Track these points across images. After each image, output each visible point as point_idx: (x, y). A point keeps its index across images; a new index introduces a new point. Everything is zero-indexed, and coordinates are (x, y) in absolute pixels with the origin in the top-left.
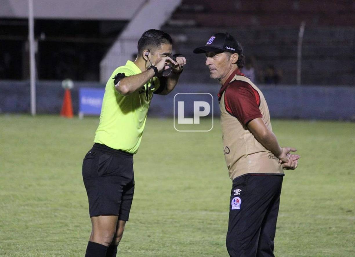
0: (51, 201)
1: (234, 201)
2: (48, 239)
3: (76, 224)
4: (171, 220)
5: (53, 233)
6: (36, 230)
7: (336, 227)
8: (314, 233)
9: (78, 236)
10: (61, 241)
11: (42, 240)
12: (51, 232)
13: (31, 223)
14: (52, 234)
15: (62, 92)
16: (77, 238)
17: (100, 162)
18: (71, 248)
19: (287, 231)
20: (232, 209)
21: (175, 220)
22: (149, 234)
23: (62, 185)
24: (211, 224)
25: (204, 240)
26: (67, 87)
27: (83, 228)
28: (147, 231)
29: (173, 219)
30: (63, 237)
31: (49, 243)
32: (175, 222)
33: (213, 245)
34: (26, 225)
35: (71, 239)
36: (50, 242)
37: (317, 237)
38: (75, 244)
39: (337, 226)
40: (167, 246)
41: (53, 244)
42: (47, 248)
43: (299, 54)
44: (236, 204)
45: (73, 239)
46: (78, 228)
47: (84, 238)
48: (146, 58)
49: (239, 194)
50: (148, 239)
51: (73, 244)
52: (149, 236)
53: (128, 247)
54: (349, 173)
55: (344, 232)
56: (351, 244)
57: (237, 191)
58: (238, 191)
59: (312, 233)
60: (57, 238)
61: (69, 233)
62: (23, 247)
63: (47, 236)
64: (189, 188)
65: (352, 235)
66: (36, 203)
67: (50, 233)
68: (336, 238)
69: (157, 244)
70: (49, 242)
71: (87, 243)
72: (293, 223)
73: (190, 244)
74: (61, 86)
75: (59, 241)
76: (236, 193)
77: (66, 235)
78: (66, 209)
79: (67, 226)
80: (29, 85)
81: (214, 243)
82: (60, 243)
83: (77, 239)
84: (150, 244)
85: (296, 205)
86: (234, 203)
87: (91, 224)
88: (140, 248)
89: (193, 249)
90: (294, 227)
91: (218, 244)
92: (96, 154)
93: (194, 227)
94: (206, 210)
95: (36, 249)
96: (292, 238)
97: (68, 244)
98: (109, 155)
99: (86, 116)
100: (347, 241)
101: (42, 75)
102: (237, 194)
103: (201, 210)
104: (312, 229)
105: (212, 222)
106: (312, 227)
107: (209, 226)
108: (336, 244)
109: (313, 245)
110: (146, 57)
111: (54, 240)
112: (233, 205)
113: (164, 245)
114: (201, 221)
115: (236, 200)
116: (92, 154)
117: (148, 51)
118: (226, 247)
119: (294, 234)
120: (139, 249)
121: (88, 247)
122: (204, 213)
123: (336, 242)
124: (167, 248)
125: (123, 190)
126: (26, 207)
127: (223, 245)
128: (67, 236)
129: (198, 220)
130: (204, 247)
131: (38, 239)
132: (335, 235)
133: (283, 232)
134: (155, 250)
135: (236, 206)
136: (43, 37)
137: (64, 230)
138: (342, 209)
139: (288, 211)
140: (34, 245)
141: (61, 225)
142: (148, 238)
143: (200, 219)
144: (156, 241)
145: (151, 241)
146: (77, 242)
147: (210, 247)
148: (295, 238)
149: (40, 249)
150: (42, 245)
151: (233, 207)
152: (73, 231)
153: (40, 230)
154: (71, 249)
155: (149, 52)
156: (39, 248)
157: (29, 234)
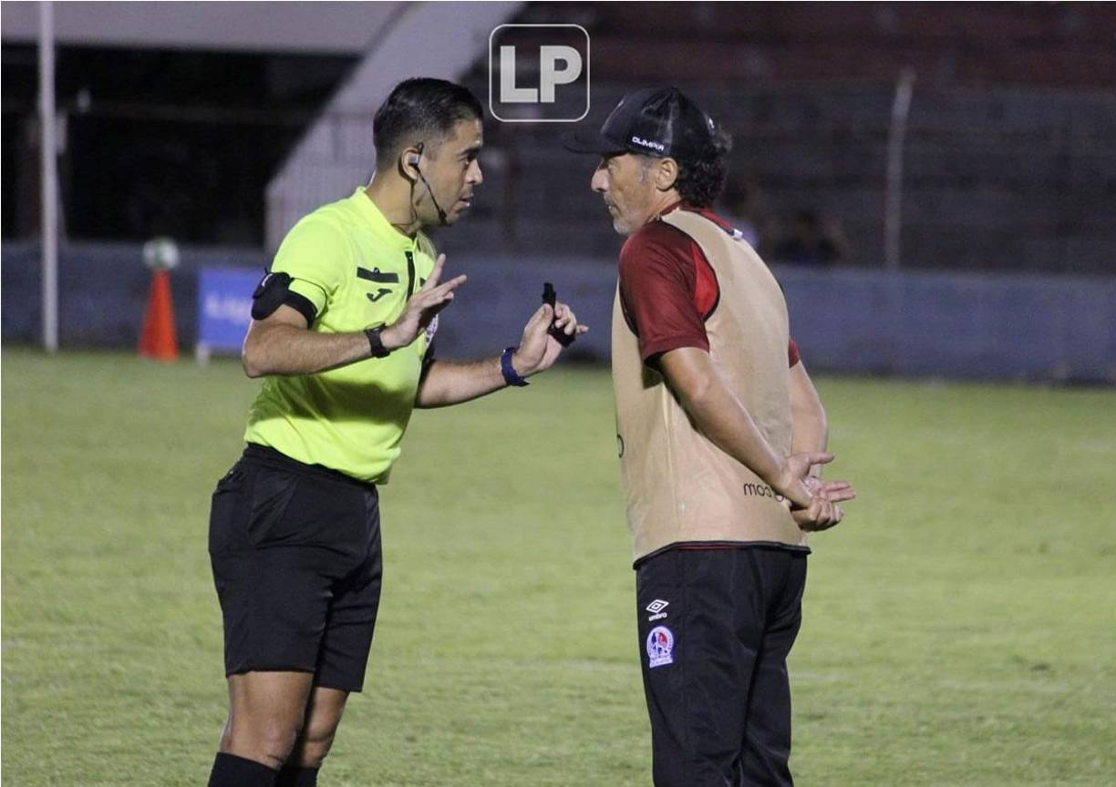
0: (100, 623)
1: (654, 639)
2: (89, 745)
3: (180, 699)
4: (482, 689)
5: (106, 727)
6: (50, 716)
7: (1000, 717)
8: (930, 735)
9: (185, 735)
10: (130, 752)
11: (69, 748)
12: (99, 722)
13: (35, 694)
14: (99, 728)
15: (143, 280)
16: (182, 743)
17: (255, 504)
18: (162, 774)
19: (846, 728)
20: (651, 665)
21: (494, 690)
22: (411, 732)
23: (137, 574)
24: (605, 702)
25: (584, 754)
26: (161, 264)
27: (202, 711)
28: (406, 724)
29: (488, 684)
30: (138, 738)
31: (92, 758)
32: (495, 695)
33: (613, 768)
34: (18, 700)
35: (161, 745)
36: (96, 754)
37: (939, 747)
38: (176, 760)
39: (1003, 712)
40: (468, 772)
41: (104, 762)
42: (86, 775)
43: (895, 169)
44: (660, 649)
45: (169, 746)
46: (186, 711)
47: (205, 743)
48: (411, 173)
49: (665, 615)
50: (406, 748)
51: (168, 763)
52: (412, 739)
53: (342, 774)
54: (1043, 549)
55: (1024, 733)
56: (1046, 772)
57: (657, 607)
58: (659, 605)
59: (924, 735)
60: (119, 742)
61: (155, 727)
62: (8, 768)
63: (85, 736)
64: (542, 588)
65: (1046, 743)
66: (51, 628)
67: (96, 726)
68: (998, 750)
69: (434, 764)
70: (90, 755)
71: (212, 759)
72: (866, 703)
73: (541, 765)
74: (140, 258)
75: (123, 751)
76: (654, 614)
77: (146, 732)
78: (149, 649)
79: (151, 704)
80: (38, 256)
81: (616, 764)
82: (126, 758)
83: (179, 746)
84: (413, 763)
85: (875, 644)
86: (655, 648)
87: (227, 701)
88: (381, 775)
89: (550, 780)
90: (869, 717)
91: (629, 767)
92: (245, 478)
93: (553, 710)
94: (592, 658)
95: (48, 777)
96: (861, 751)
97: (154, 763)
98: (285, 479)
99: (218, 357)
100: (1032, 759)
101: (79, 224)
102: (658, 617)
103: (579, 658)
104: (924, 723)
105: (610, 697)
106: (923, 717)
107: (601, 710)
108: (999, 771)
109: (924, 774)
110: (411, 168)
111: (106, 750)
112: (652, 654)
113: (457, 767)
114: (575, 693)
115: (657, 635)
116: (237, 478)
117: (416, 150)
118: (650, 777)
119: (868, 736)
120: (378, 778)
121: (213, 771)
122: (587, 667)
123: (999, 764)
124: (466, 777)
125: (333, 592)
126: (22, 643)
127: (643, 769)
128: (148, 735)
129: (565, 691)
130: (584, 777)
131: (56, 744)
132: (995, 743)
133: (834, 729)
134: (428, 782)
135: (661, 657)
136: (84, 102)
137: (143, 716)
138: (1019, 660)
139: (850, 664)
140: (42, 764)
141: (130, 700)
142: (408, 744)
143: (572, 687)
144: (433, 753)
145: (417, 755)
146: (181, 755)
147: (603, 776)
148: (868, 749)
149: (63, 777)
150: (70, 764)
151: (654, 659)
152: (170, 719)
153: (64, 715)
154: (162, 779)
155: (420, 153)
156: (57, 773)
157: (27, 729)
